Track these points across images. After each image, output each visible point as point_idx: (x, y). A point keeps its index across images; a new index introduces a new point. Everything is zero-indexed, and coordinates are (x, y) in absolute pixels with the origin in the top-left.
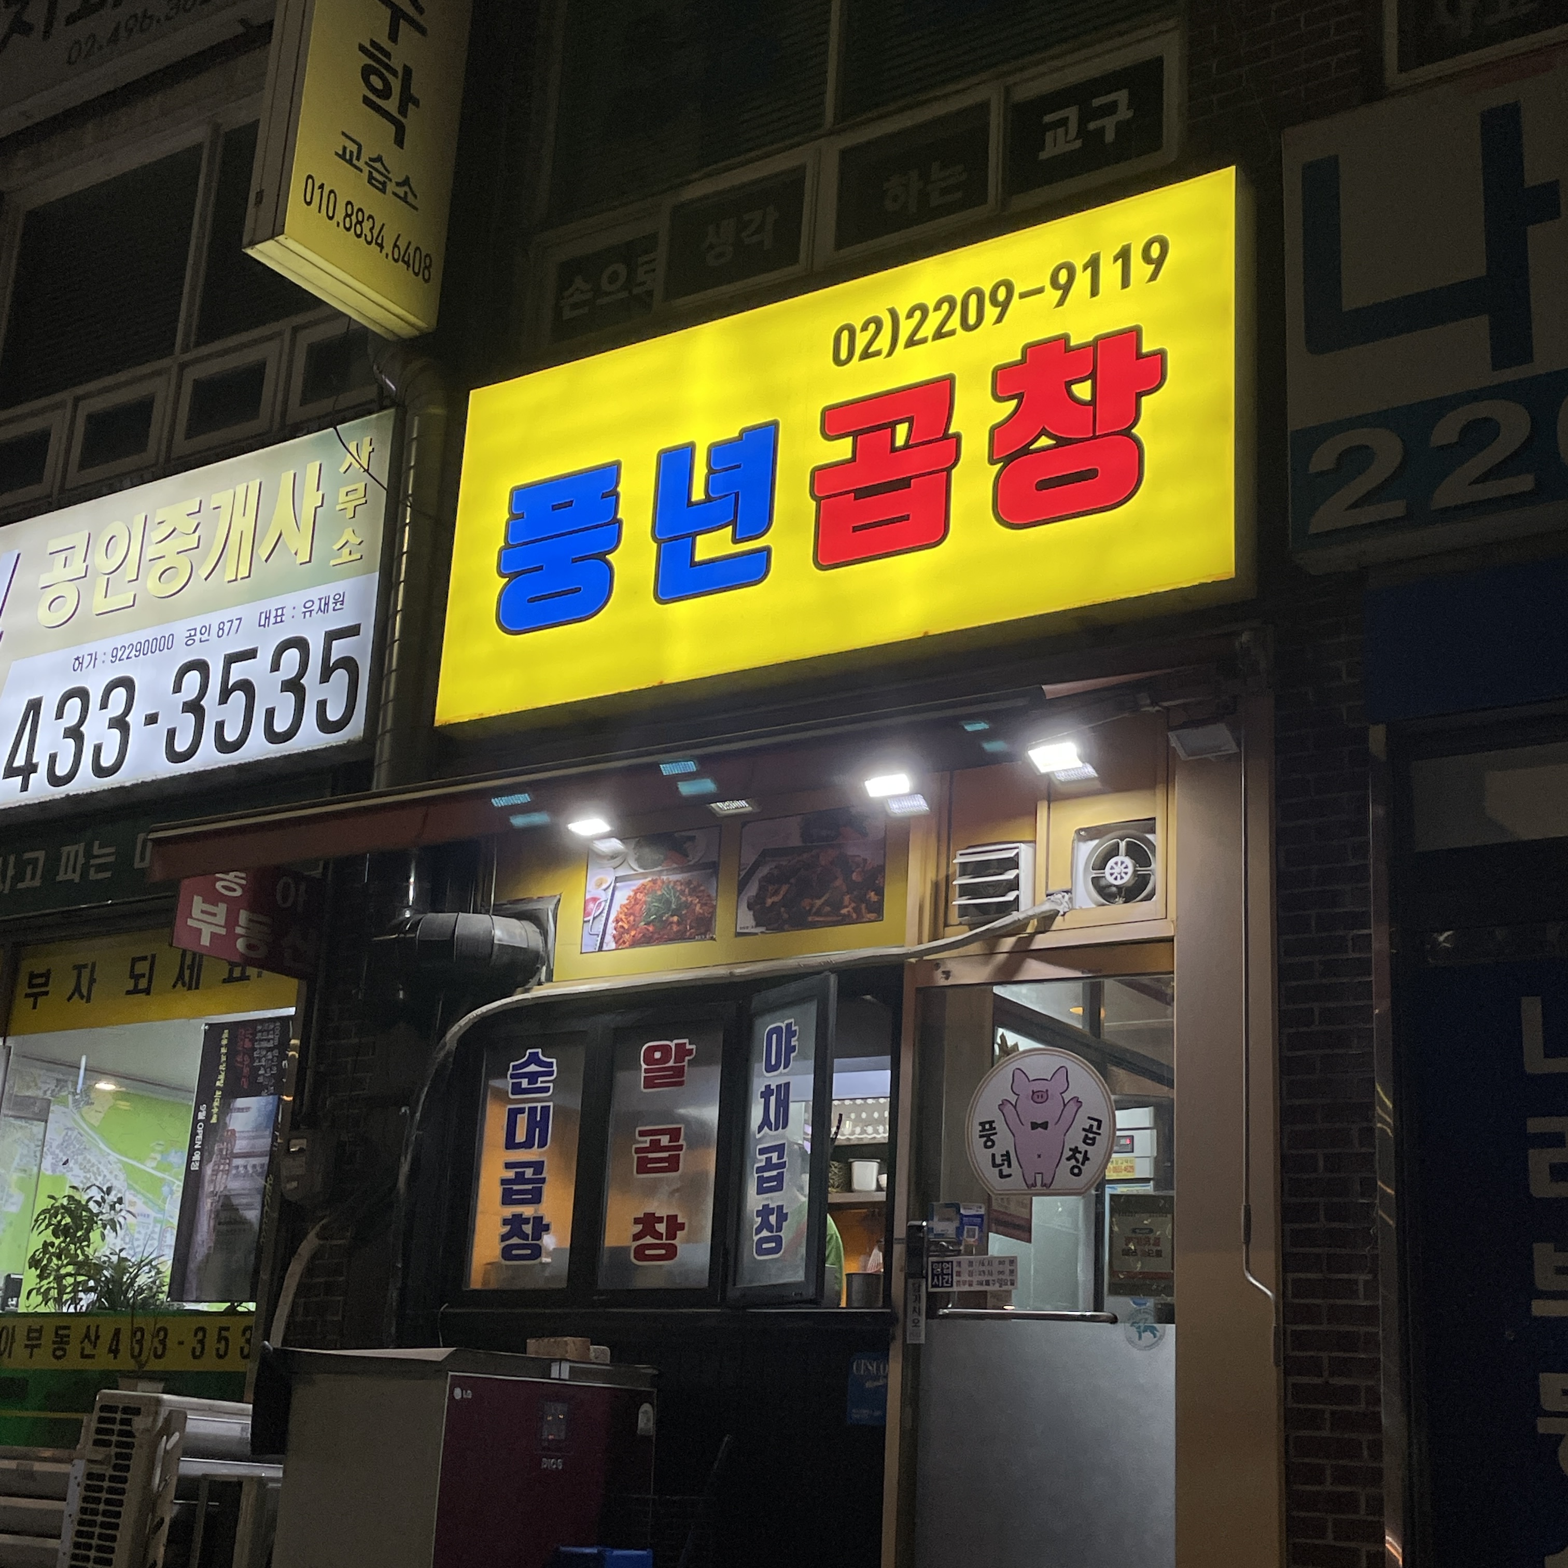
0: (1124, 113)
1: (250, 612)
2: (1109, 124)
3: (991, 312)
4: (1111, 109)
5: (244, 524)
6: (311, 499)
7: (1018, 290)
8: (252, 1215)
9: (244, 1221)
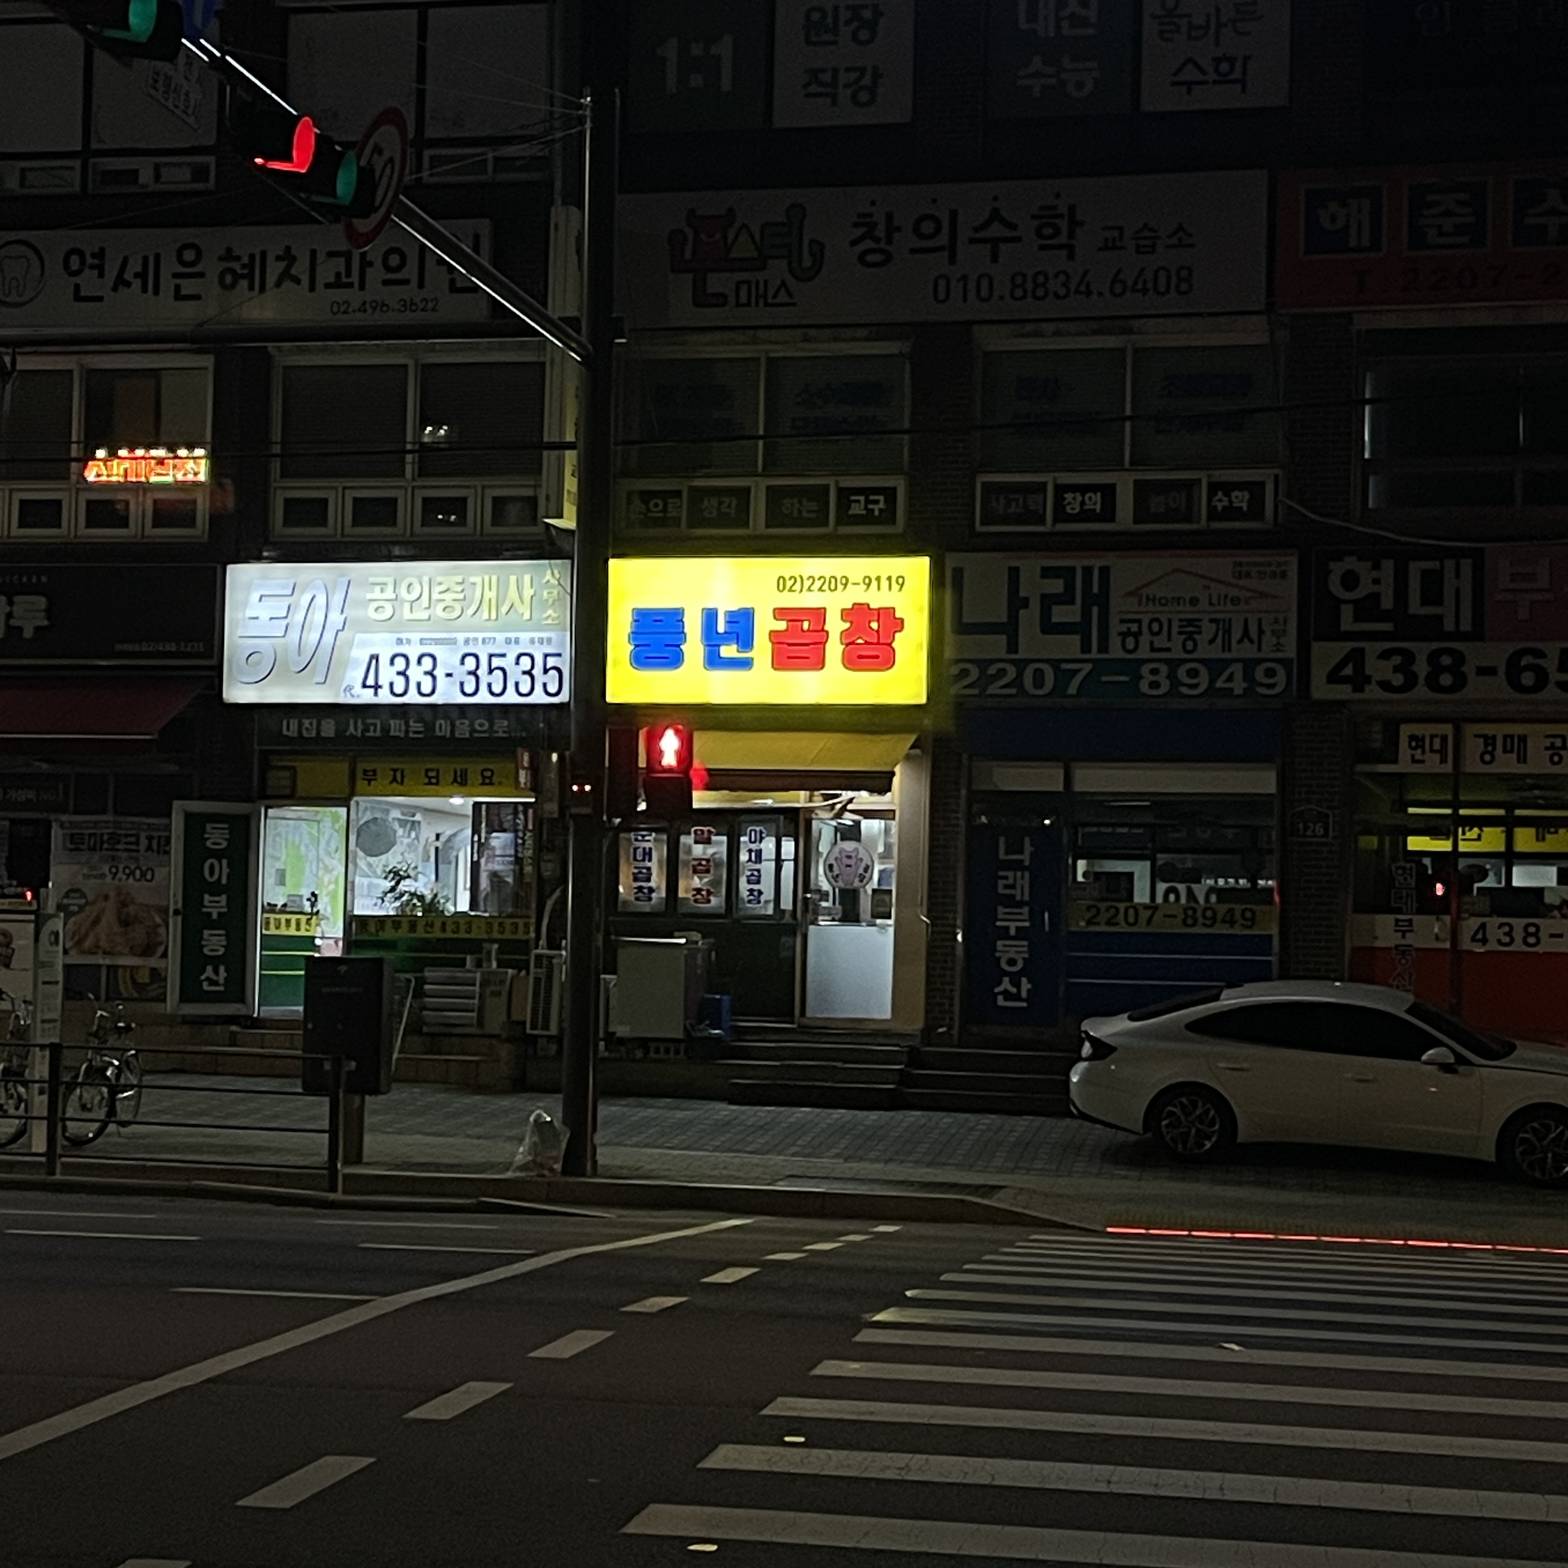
0: (882, 505)
1: (500, 637)
2: (876, 508)
3: (840, 587)
4: (877, 502)
5: (491, 595)
6: (528, 592)
7: (850, 581)
8: (510, 880)
9: (507, 883)
